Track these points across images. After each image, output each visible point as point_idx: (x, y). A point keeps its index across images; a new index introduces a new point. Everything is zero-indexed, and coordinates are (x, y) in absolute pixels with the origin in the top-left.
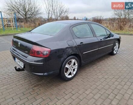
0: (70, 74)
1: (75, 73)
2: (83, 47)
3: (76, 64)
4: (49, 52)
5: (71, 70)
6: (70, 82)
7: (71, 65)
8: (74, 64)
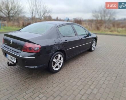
0: (57, 67)
1: (60, 66)
2: (67, 44)
3: (62, 59)
4: (39, 48)
5: (58, 64)
6: (57, 74)
7: (57, 60)
8: (60, 59)
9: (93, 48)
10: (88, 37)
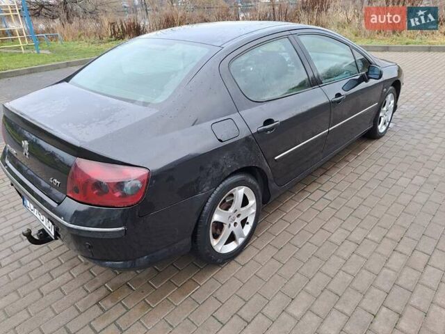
1: (247, 230)
3: (252, 202)
4: (142, 183)
5: (235, 224)
7: (231, 210)
8: (245, 202)
9: (385, 123)
10: (363, 85)
